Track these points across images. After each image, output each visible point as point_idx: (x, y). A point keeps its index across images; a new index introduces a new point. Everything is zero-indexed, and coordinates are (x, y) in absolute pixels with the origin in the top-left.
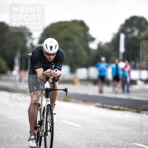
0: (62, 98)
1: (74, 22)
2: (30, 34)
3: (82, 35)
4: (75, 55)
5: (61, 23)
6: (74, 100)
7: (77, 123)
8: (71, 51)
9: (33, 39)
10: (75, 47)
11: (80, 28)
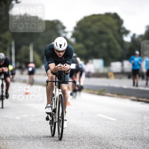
1: (108, 15)
2: (64, 28)
3: (116, 28)
4: (109, 48)
5: (94, 15)
6: (109, 94)
8: (104, 45)
9: (66, 33)
10: (108, 41)
11: (114, 21)
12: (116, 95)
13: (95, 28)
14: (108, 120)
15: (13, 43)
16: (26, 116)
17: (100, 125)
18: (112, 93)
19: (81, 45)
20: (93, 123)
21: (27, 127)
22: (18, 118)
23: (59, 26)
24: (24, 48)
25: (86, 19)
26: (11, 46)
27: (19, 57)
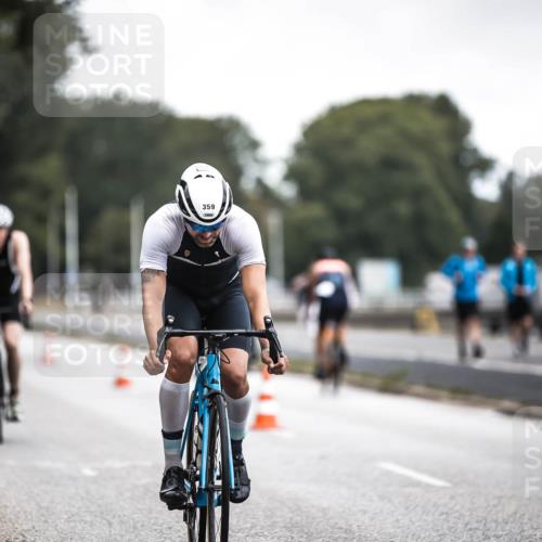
0: (377, 382)
1: (413, 101)
2: (254, 145)
3: (445, 148)
4: (419, 221)
5: (365, 103)
6: (419, 389)
7: (433, 474)
8: (403, 208)
9: (263, 163)
10: (418, 194)
11: (437, 125)
12: (444, 393)
13: (369, 147)
14: (418, 484)
15: (71, 199)
16: (118, 464)
17: (390, 501)
18: (429, 385)
19: (316, 210)
20: (363, 496)
21: (121, 503)
22: (88, 472)
23: (237, 140)
24: (109, 218)
25: (337, 114)
26: (62, 208)
27: (91, 249)
